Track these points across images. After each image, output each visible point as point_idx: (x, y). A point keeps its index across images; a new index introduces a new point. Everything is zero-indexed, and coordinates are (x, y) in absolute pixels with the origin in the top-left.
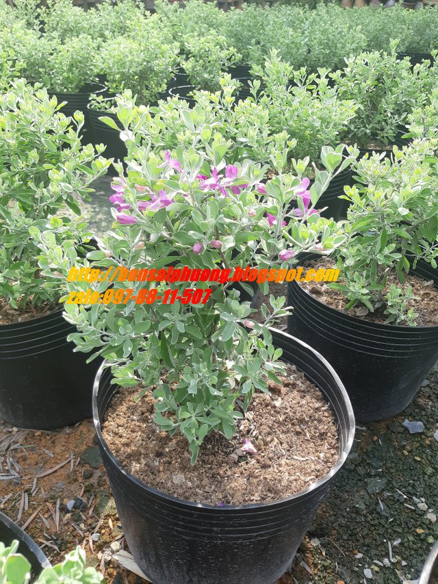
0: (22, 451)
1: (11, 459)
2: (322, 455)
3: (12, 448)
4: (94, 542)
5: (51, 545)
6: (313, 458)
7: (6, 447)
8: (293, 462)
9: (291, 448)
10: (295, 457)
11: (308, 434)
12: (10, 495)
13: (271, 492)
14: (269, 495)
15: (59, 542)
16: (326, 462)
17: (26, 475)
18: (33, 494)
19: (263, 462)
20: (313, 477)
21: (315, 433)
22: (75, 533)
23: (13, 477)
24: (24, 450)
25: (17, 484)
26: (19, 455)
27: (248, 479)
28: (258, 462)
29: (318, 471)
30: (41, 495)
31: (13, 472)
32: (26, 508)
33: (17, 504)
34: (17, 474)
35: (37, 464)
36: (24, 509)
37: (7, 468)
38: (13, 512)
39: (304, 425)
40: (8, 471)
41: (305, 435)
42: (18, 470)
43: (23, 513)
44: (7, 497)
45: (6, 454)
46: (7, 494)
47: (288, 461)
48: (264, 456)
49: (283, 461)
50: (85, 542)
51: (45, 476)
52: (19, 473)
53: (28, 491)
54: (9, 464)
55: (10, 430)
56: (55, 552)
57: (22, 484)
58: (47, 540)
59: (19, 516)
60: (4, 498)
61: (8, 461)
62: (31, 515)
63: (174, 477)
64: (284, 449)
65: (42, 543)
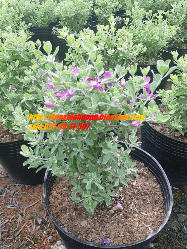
0: (20, 195)
1: (15, 199)
2: (156, 213)
3: (16, 193)
4: (49, 240)
5: (31, 241)
6: (151, 214)
7: (13, 193)
8: (141, 216)
9: (140, 207)
10: (142, 213)
11: (149, 201)
12: (14, 216)
13: (129, 233)
14: (128, 234)
15: (34, 239)
16: (158, 217)
17: (21, 206)
18: (24, 216)
19: (126, 215)
20: (151, 225)
21: (153, 200)
22: (41, 235)
23: (16, 207)
24: (21, 194)
25: (17, 211)
26: (18, 197)
27: (118, 224)
28: (124, 215)
29: (153, 222)
30: (27, 216)
31: (16, 205)
32: (21, 222)
33: (17, 220)
34: (17, 206)
35: (26, 201)
36: (20, 223)
37: (13, 203)
38: (15, 224)
39: (147, 196)
40: (14, 204)
41: (147, 201)
42: (18, 204)
43: (19, 225)
44: (13, 217)
45: (13, 196)
46: (13, 215)
47: (138, 215)
48: (126, 211)
49: (136, 215)
50: (45, 240)
51: (29, 207)
52: (18, 205)
53: (21, 214)
54: (14, 201)
55: (15, 185)
56: (32, 244)
57: (19, 211)
58: (29, 238)
59: (18, 226)
60: (11, 217)
61: (14, 199)
62: (23, 225)
63: (82, 222)
64: (137, 208)
65: (27, 240)
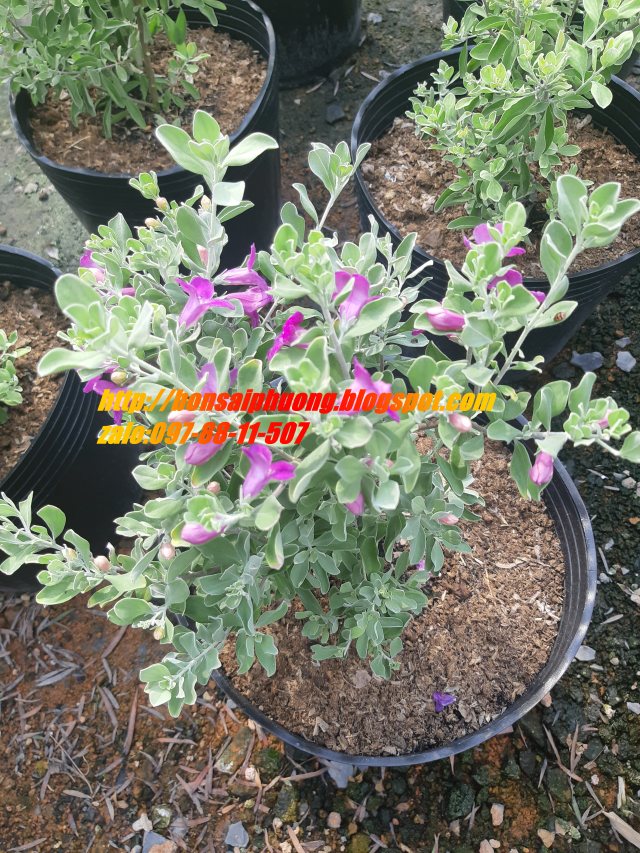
2: (537, 550)
6: (524, 559)
10: (499, 565)
11: (503, 519)
12: (83, 698)
13: (494, 644)
14: (492, 648)
15: (189, 732)
16: (547, 560)
17: (86, 661)
18: (115, 683)
19: (459, 593)
22: (202, 711)
23: (69, 671)
25: (82, 679)
28: (450, 592)
30: (125, 679)
32: (117, 706)
33: (100, 706)
36: (114, 709)
37: (53, 663)
38: (102, 719)
40: (57, 666)
41: (499, 521)
42: (71, 659)
43: (117, 715)
45: (37, 641)
46: (77, 699)
47: (492, 576)
48: (454, 578)
49: (487, 578)
50: (222, 716)
51: (113, 650)
52: (74, 661)
53: (105, 683)
54: (53, 656)
56: (192, 747)
57: (89, 676)
58: (172, 735)
59: (114, 721)
60: (77, 707)
62: (129, 712)
64: (479, 557)
65: (167, 744)
